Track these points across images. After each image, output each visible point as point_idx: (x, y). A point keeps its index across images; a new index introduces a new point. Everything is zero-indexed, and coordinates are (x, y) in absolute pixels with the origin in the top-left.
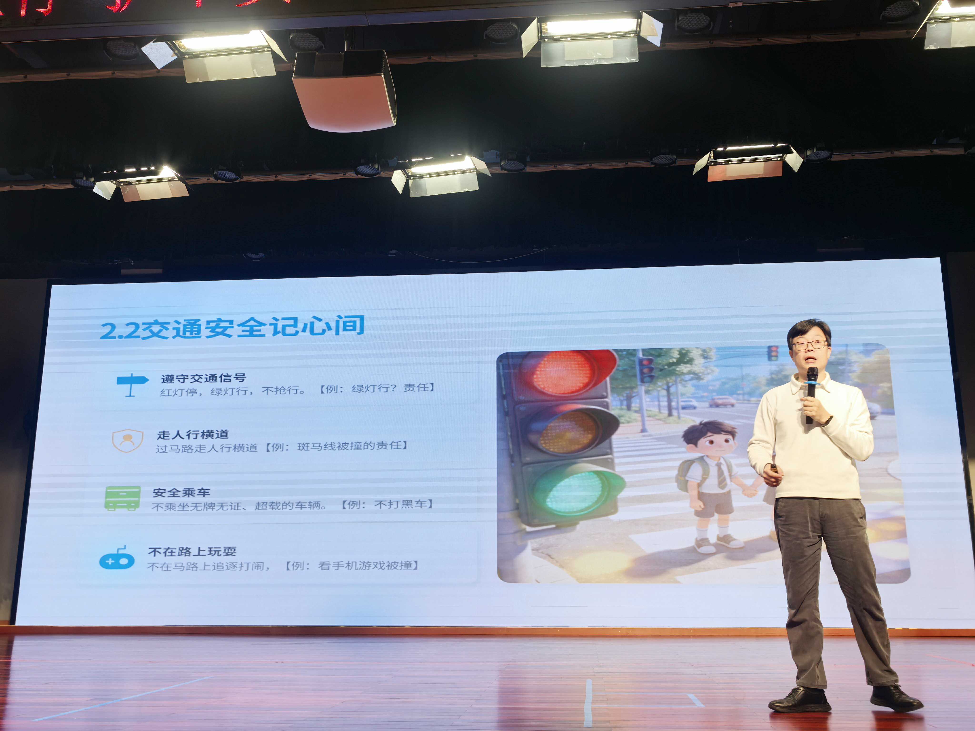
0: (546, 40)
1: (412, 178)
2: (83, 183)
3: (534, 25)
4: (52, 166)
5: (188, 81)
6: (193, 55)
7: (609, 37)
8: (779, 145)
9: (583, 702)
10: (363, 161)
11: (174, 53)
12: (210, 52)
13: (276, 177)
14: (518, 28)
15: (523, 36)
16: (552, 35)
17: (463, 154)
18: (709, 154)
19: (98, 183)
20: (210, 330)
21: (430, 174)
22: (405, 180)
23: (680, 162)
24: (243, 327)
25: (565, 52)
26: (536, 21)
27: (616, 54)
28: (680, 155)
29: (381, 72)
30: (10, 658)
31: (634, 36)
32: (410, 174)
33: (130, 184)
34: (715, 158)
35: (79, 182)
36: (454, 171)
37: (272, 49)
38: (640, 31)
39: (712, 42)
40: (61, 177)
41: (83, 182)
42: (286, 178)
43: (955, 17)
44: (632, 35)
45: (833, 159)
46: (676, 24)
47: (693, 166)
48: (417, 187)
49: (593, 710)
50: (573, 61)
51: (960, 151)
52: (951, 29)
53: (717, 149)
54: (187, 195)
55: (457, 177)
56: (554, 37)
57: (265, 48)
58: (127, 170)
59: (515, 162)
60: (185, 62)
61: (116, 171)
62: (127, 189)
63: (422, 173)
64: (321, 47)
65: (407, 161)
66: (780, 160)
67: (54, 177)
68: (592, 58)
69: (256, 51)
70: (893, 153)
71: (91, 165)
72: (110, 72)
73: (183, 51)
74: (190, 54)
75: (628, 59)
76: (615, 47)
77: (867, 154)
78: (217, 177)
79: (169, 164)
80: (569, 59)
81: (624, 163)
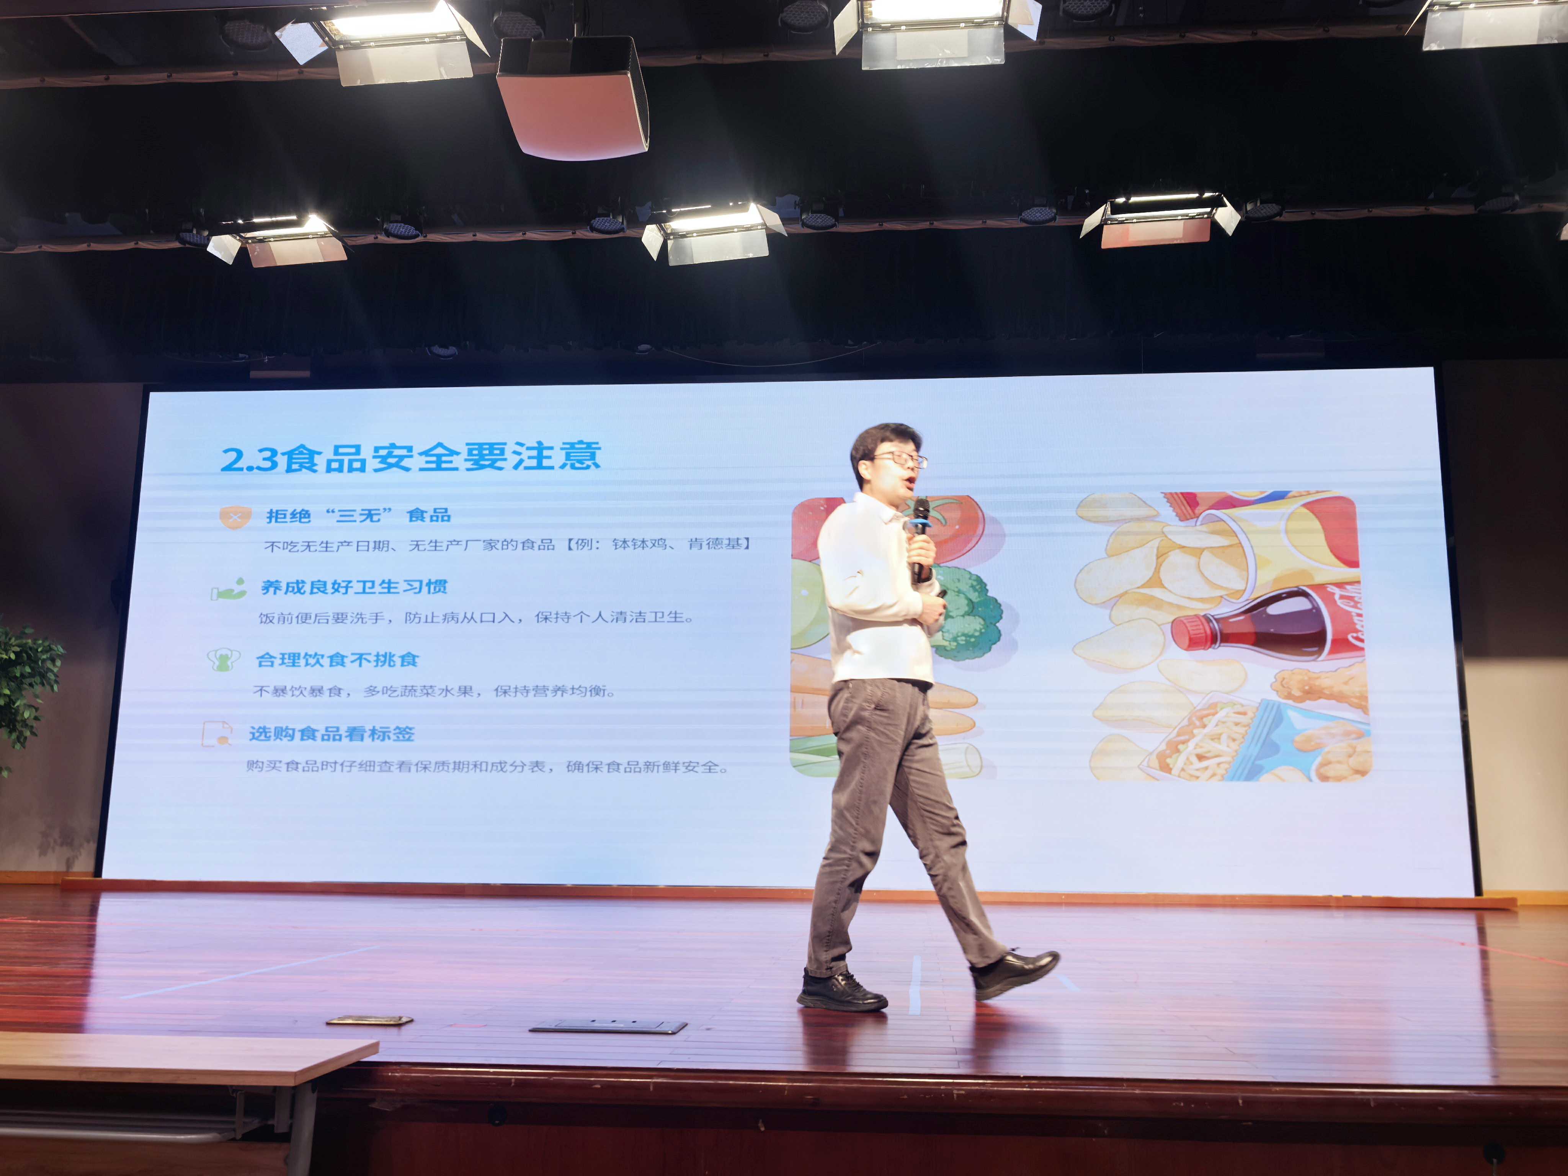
0: (870, 29)
1: (672, 237)
2: (193, 238)
3: (852, 5)
4: (147, 211)
5: (344, 85)
6: (351, 44)
7: (963, 25)
8: (1207, 195)
9: (909, 982)
10: (599, 210)
11: (324, 41)
12: (376, 40)
13: (474, 235)
14: (829, 9)
15: (836, 22)
16: (879, 21)
17: (746, 200)
18: (1103, 208)
19: (214, 239)
20: (379, 460)
21: (698, 231)
22: (661, 240)
23: (1061, 221)
24: (426, 456)
25: (898, 48)
27: (972, 52)
28: (1061, 209)
29: (626, 69)
31: (999, 24)
32: (669, 231)
33: (262, 241)
34: (1113, 213)
35: (187, 236)
36: (733, 228)
37: (467, 38)
38: (1007, 18)
39: (1112, 38)
41: (193, 236)
42: (488, 237)
43: (1469, 2)
44: (996, 23)
45: (1282, 219)
47: (1081, 225)
48: (679, 250)
49: (922, 994)
50: (910, 61)
51: (1468, 210)
52: (1462, 20)
53: (1116, 200)
54: (345, 258)
55: (736, 237)
56: (882, 25)
57: (456, 35)
58: (256, 220)
59: (823, 216)
60: (341, 57)
61: (240, 221)
62: (257, 247)
63: (686, 230)
64: (540, 35)
65: (664, 211)
66: (1207, 218)
67: (151, 232)
68: (937, 57)
69: (445, 39)
70: (1371, 211)
71: (201, 210)
72: (231, 72)
73: (337, 38)
74: (347, 44)
75: (989, 59)
76: (970, 42)
77: (1333, 212)
78: (388, 234)
79: (317, 212)
80: (903, 58)
81: (980, 222)
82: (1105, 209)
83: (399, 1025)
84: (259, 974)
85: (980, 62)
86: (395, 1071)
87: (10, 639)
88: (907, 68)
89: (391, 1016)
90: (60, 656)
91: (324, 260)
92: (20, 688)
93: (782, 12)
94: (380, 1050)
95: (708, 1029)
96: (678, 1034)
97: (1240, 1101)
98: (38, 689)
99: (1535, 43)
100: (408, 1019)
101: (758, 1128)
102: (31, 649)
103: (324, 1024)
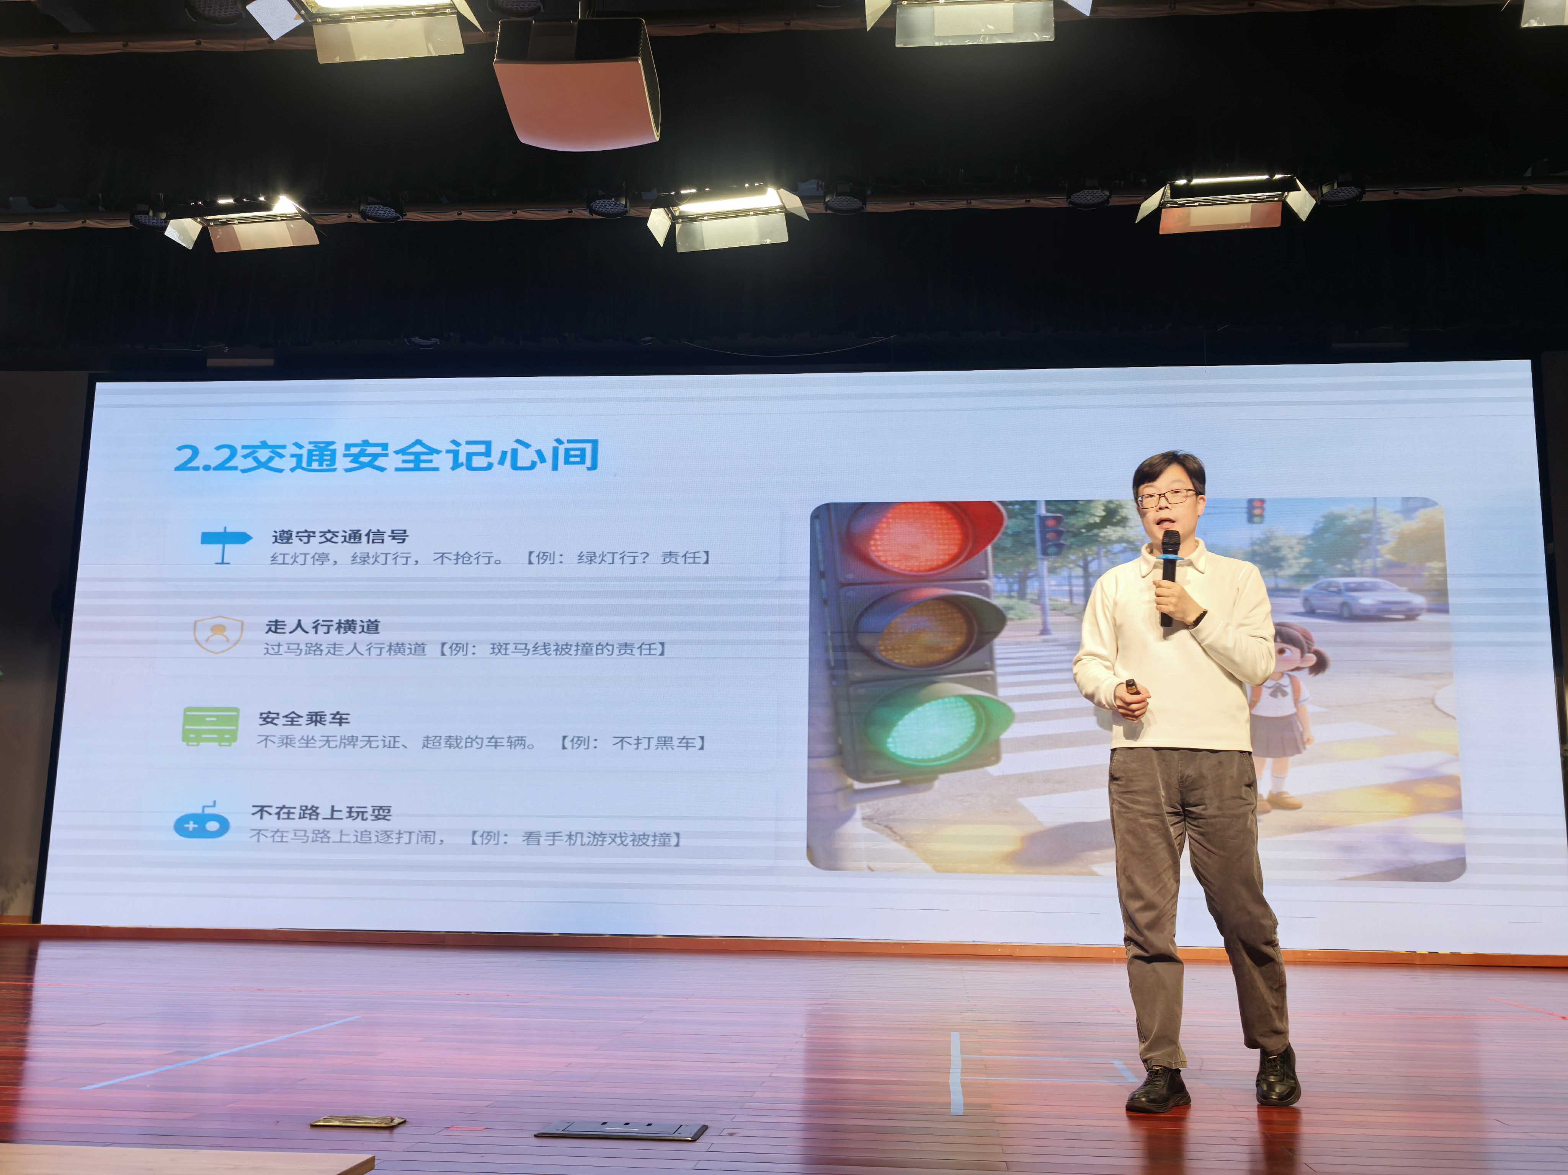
0: (905, 3)
1: (680, 221)
2: (149, 221)
4: (100, 195)
5: (322, 60)
6: (330, 17)
8: (1277, 177)
9: (947, 1071)
10: (602, 193)
11: (300, 14)
12: (357, 13)
13: (459, 214)
17: (765, 184)
18: (1160, 192)
19: (173, 222)
20: (351, 458)
21: (708, 215)
22: (667, 223)
23: (1116, 201)
24: (403, 455)
25: (936, 22)
27: (1019, 28)
28: (1117, 189)
29: (637, 54)
32: (677, 214)
33: (224, 223)
34: (1172, 197)
35: (141, 217)
36: (748, 211)
37: (458, 11)
39: (1173, 6)
40: (113, 209)
41: (149, 219)
42: (475, 216)
45: (1365, 199)
47: (1137, 209)
48: (689, 235)
49: (964, 1085)
50: (948, 37)
53: (1176, 182)
54: (316, 242)
57: (447, 9)
58: (221, 202)
59: (848, 197)
60: (321, 32)
61: (202, 204)
62: (220, 230)
63: (695, 213)
64: (539, 8)
65: (673, 194)
66: (1278, 202)
67: (101, 210)
68: (978, 33)
69: (432, 12)
70: (1462, 190)
71: (161, 193)
72: (194, 42)
73: (314, 11)
74: (325, 17)
75: (1037, 36)
76: (1016, 16)
77: (1419, 192)
78: (362, 214)
79: (287, 193)
80: (941, 35)
81: (1024, 201)
82: (1164, 191)
83: (391, 1128)
85: (1027, 38)
88: (946, 45)
89: (382, 1116)
91: (293, 244)
95: (731, 1135)
96: (698, 1141)
100: (401, 1121)
103: (309, 1127)
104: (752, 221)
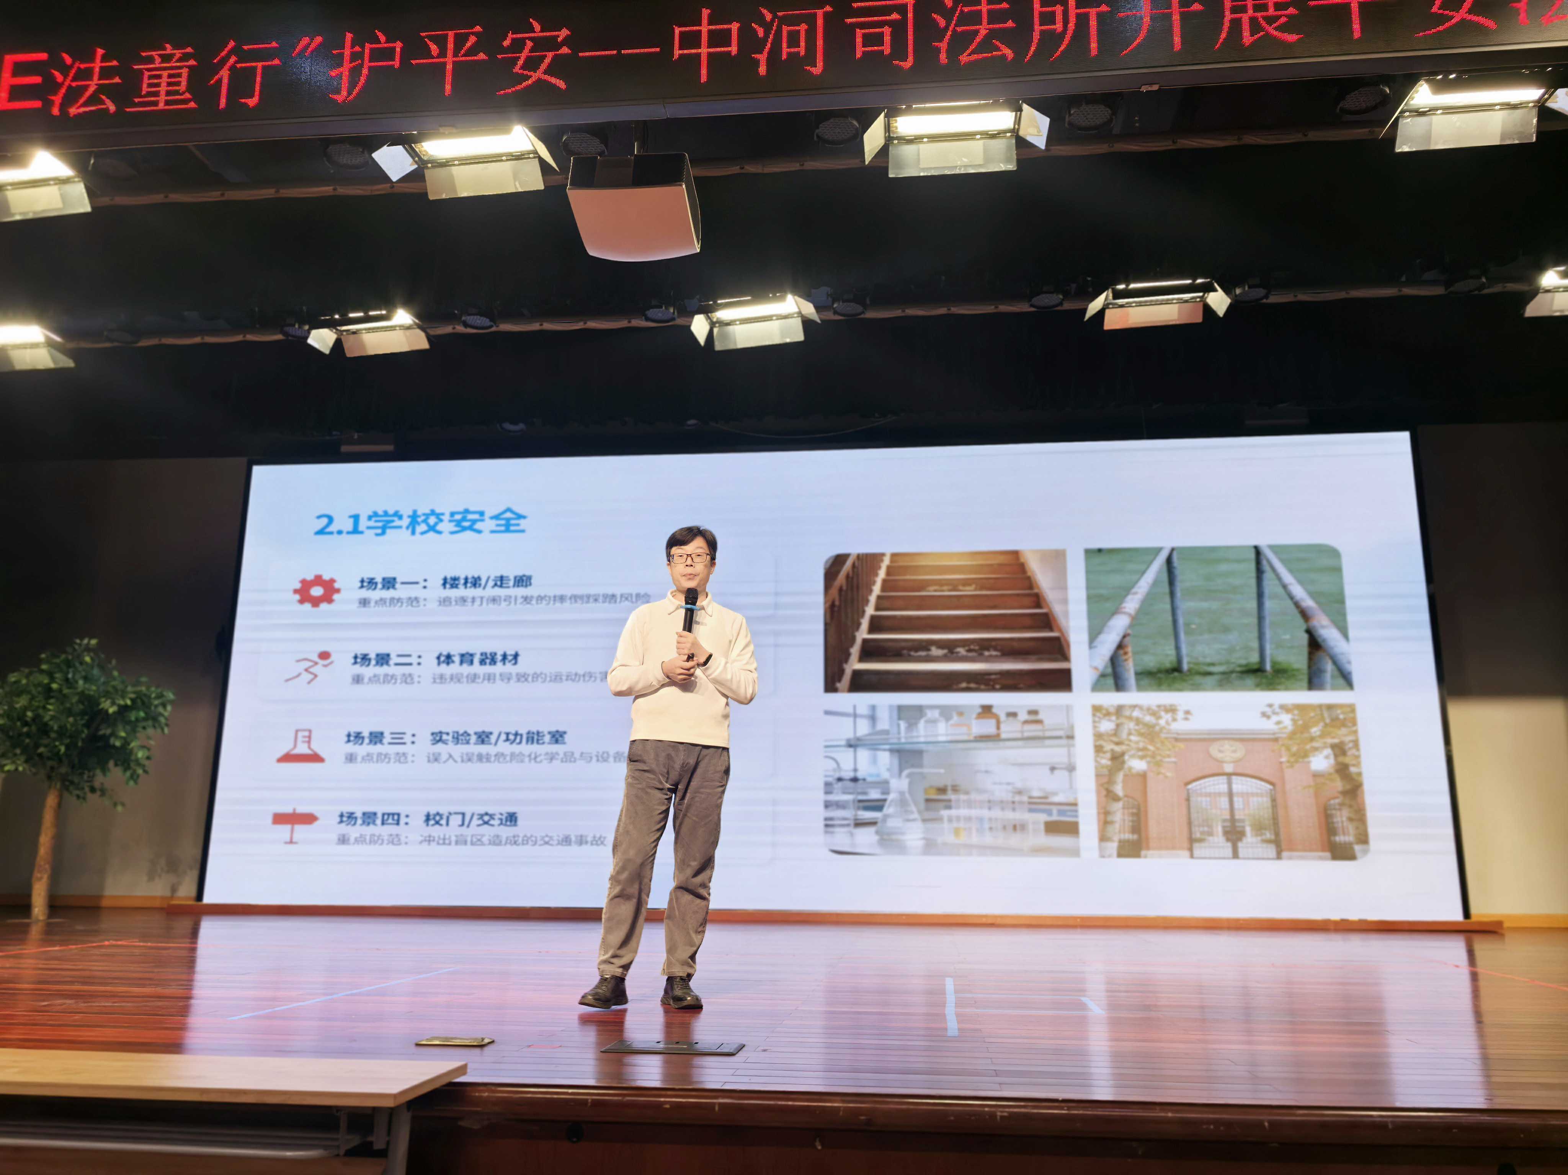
0: (895, 142)
1: (717, 325)
2: (296, 332)
3: (880, 122)
4: (257, 309)
5: (432, 197)
6: (438, 163)
7: (978, 137)
8: (1199, 281)
9: (944, 1005)
10: (654, 303)
11: (414, 160)
12: (460, 160)
13: (541, 325)
14: (859, 125)
15: (866, 137)
16: (904, 135)
17: (785, 293)
18: (1105, 294)
19: (314, 332)
20: (455, 523)
21: (739, 320)
22: (707, 328)
23: (1067, 306)
24: (496, 520)
25: (921, 157)
26: (882, 115)
27: (987, 160)
28: (1067, 295)
29: (681, 181)
30: (195, 943)
31: (1011, 136)
32: (715, 320)
33: (354, 333)
34: (1115, 298)
35: (290, 331)
36: (772, 316)
37: (539, 155)
38: (1018, 130)
39: (1111, 145)
40: (269, 325)
41: (295, 330)
42: (553, 327)
43: (1437, 109)
44: (1009, 135)
45: (1270, 300)
46: (1067, 119)
47: (1085, 310)
48: (725, 336)
49: (958, 1015)
50: (931, 168)
51: (1439, 291)
52: (1430, 124)
53: (1117, 286)
54: (428, 347)
56: (907, 138)
57: (530, 154)
58: (352, 315)
59: (852, 304)
60: (428, 174)
61: (337, 317)
62: (351, 339)
63: (731, 319)
64: (603, 152)
65: (711, 303)
66: (1200, 301)
67: (258, 326)
68: (955, 165)
69: (519, 157)
70: (1349, 293)
71: (304, 308)
72: (331, 188)
73: (425, 158)
74: (435, 162)
75: (1003, 166)
76: (985, 150)
77: (1313, 295)
78: (466, 325)
79: (404, 308)
80: (926, 166)
81: (993, 307)
82: (1107, 295)
83: (482, 1046)
84: (352, 995)
85: (994, 169)
86: (484, 1091)
87: (126, 687)
88: (929, 174)
89: (474, 1037)
90: (172, 702)
91: (409, 349)
92: (134, 731)
93: (818, 128)
94: (468, 1070)
95: (765, 1050)
96: (737, 1055)
97: (1266, 1124)
98: (150, 731)
99: (1498, 143)
100: (490, 1041)
101: (815, 1147)
102: (145, 695)
103: (414, 1045)
104: (775, 325)
